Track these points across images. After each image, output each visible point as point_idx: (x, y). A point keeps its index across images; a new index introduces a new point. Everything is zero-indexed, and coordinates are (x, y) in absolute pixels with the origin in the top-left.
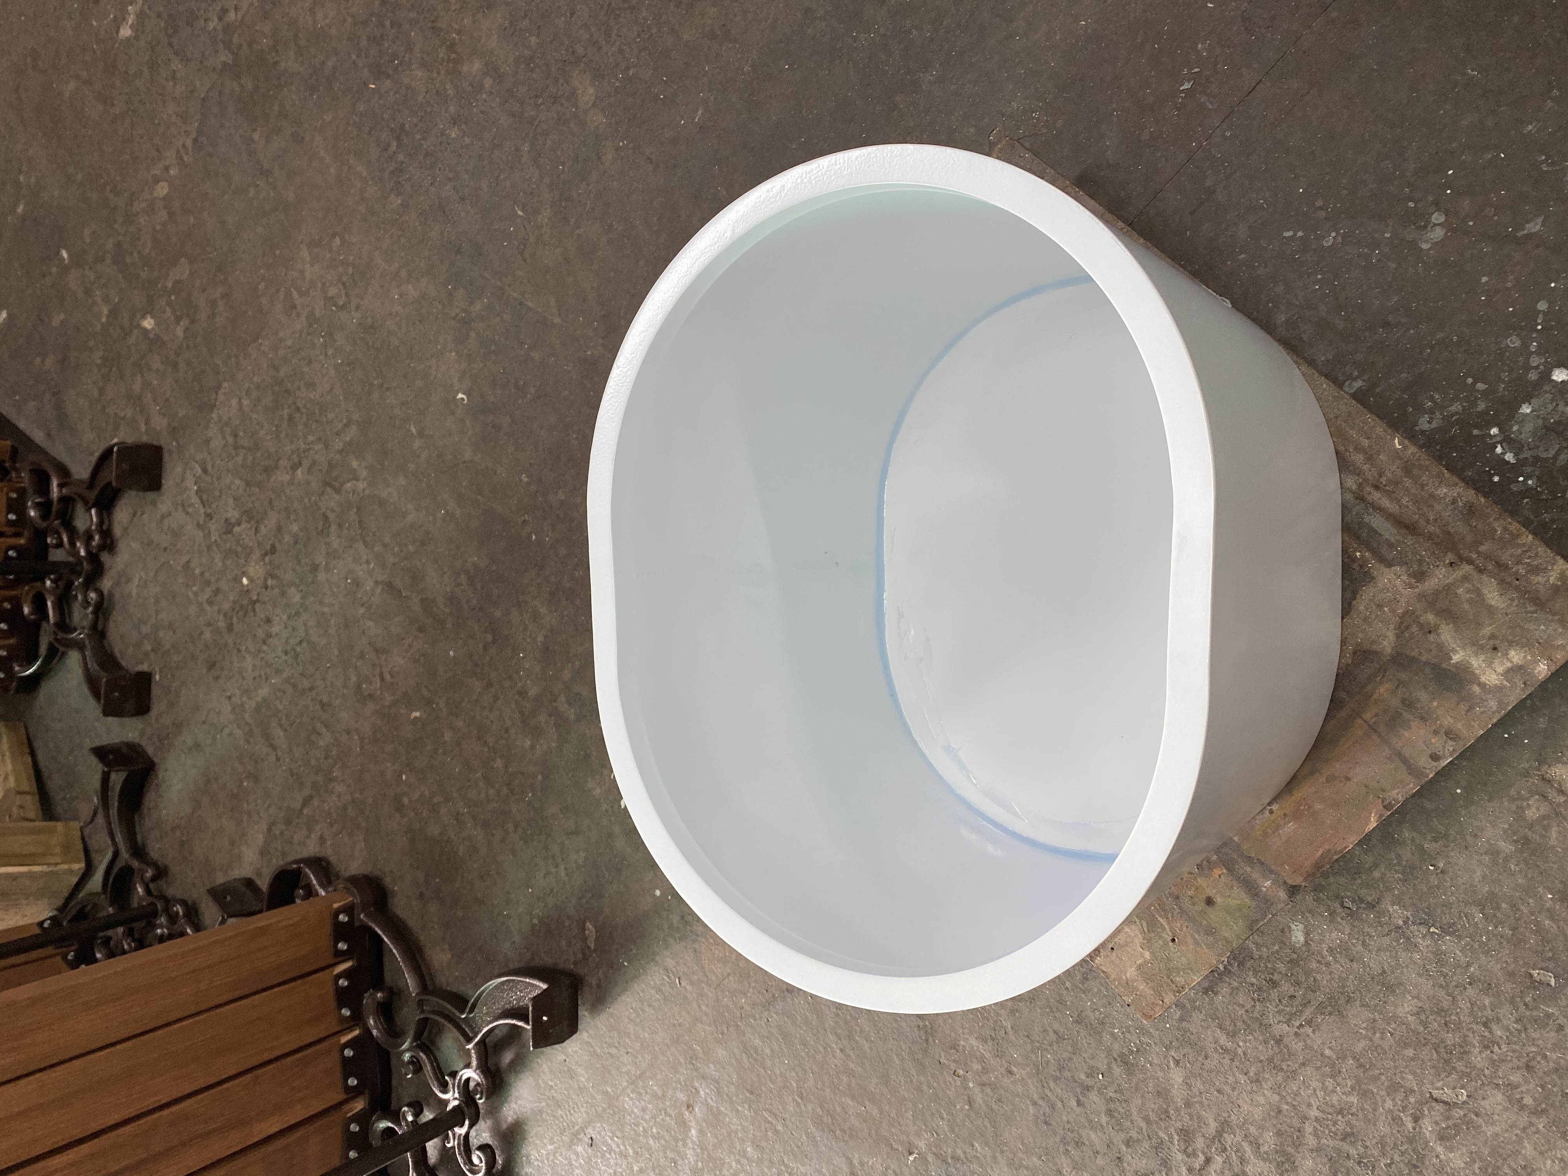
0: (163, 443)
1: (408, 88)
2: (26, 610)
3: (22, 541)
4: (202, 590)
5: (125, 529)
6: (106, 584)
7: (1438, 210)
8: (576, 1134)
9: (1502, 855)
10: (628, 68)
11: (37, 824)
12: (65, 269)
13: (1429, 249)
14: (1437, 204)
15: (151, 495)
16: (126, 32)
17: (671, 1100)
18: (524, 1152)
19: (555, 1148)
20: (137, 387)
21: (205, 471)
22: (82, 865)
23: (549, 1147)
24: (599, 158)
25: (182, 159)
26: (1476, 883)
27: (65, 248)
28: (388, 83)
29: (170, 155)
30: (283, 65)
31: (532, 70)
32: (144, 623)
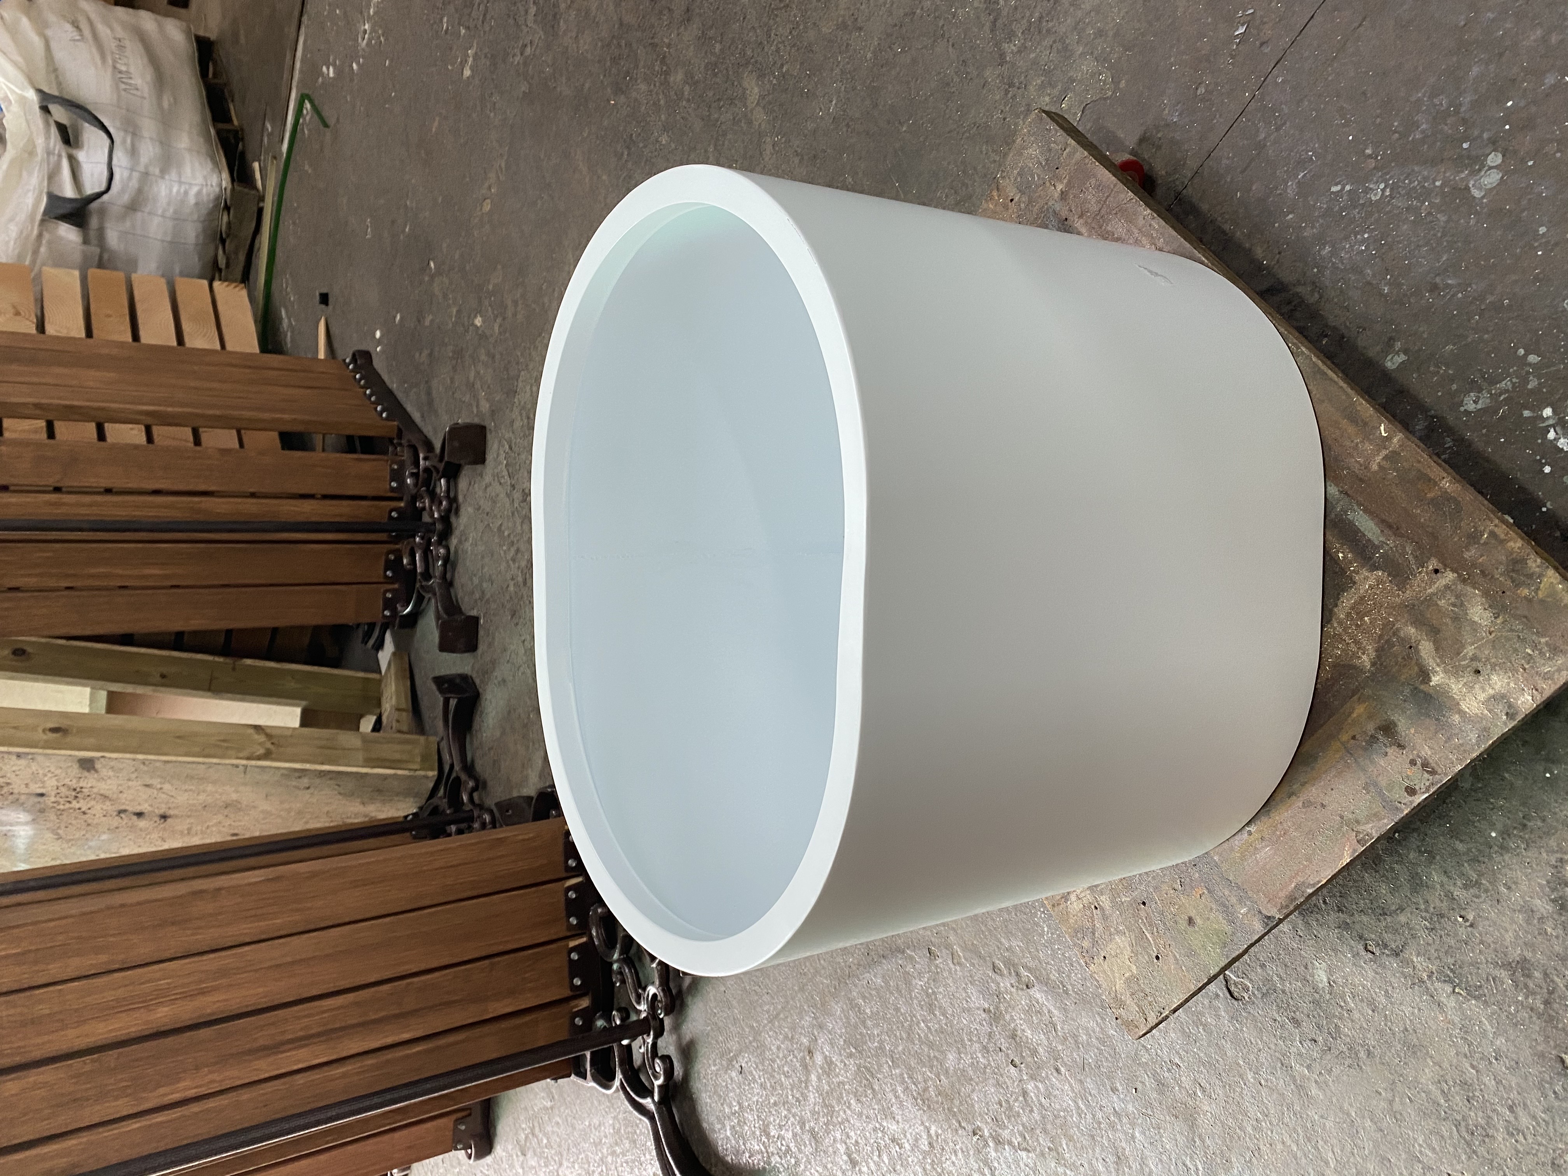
0: (486, 423)
1: (636, 100)
2: (405, 561)
3: (402, 504)
4: (509, 549)
5: (465, 496)
6: (454, 541)
7: (1495, 150)
8: (730, 1061)
9: (1538, 915)
10: (782, 65)
11: (408, 736)
12: (432, 277)
13: (1483, 197)
14: (1494, 144)
15: (479, 467)
16: (467, 73)
17: (797, 1043)
18: (696, 1069)
19: (717, 1070)
20: (472, 375)
21: (511, 448)
22: (436, 773)
23: (713, 1068)
24: (761, 154)
25: (498, 177)
26: (1507, 943)
27: (433, 259)
28: (622, 99)
29: (492, 175)
30: (558, 89)
31: (715, 75)
32: (475, 575)
